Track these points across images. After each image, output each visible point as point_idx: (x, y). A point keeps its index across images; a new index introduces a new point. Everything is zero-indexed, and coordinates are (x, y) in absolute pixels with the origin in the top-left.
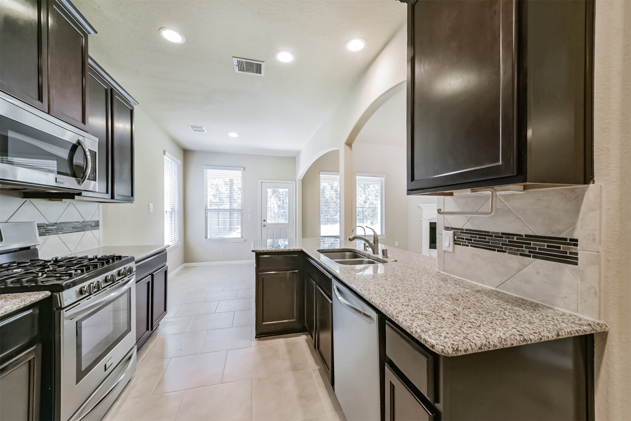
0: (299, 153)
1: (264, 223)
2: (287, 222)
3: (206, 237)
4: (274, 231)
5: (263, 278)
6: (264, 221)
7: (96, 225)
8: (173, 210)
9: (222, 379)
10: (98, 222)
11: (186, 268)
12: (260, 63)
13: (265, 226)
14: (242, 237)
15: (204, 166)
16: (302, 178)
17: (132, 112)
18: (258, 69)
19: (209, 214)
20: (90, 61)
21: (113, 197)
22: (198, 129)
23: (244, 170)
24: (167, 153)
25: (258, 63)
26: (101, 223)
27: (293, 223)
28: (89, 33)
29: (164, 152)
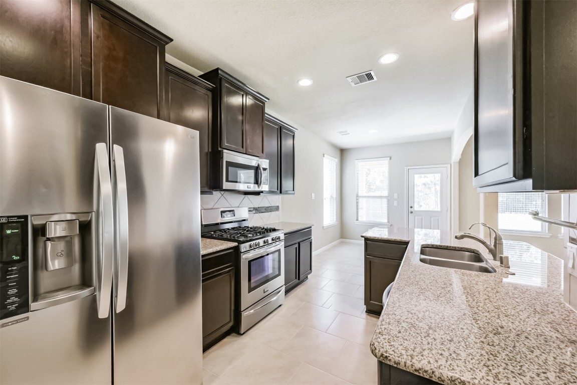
0: (452, 132)
1: (410, 210)
2: (439, 210)
3: (357, 220)
4: (422, 218)
5: (370, 261)
6: (411, 207)
7: (277, 208)
8: (332, 197)
9: (327, 330)
10: (278, 207)
11: (342, 242)
12: (369, 72)
13: (412, 212)
14: (388, 222)
15: (356, 161)
16: (458, 160)
17: (294, 136)
18: (370, 77)
19: (360, 200)
20: (266, 115)
21: (281, 192)
22: (345, 133)
23: (390, 159)
24: (325, 155)
25: (368, 73)
26: (280, 207)
27: (447, 211)
28: (266, 101)
29: (324, 155)
